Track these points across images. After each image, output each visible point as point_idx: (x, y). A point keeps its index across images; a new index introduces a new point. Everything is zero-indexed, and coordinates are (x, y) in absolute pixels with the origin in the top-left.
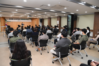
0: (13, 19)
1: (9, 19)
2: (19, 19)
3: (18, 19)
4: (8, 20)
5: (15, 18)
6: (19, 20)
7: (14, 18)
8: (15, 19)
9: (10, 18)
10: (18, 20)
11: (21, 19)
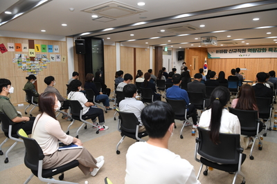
0: (225, 51)
1: (217, 52)
2: (244, 51)
3: (239, 51)
4: (214, 55)
5: (231, 49)
6: (242, 54)
7: (228, 49)
8: (231, 51)
9: (218, 49)
10: (239, 53)
11: (250, 50)
